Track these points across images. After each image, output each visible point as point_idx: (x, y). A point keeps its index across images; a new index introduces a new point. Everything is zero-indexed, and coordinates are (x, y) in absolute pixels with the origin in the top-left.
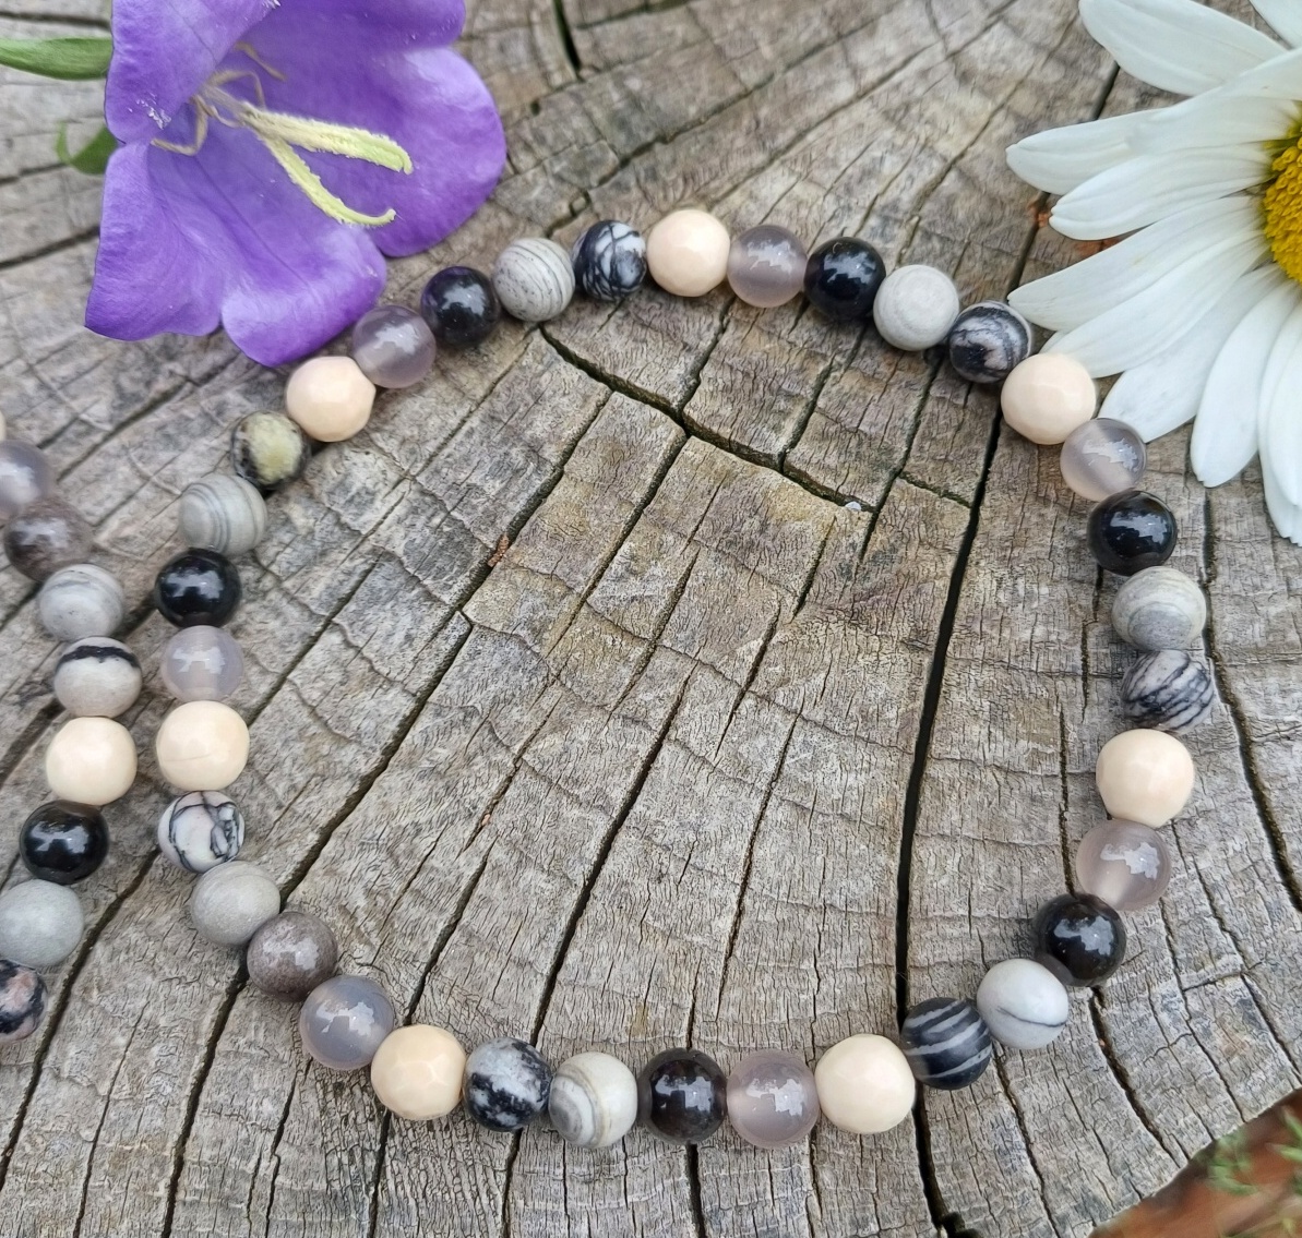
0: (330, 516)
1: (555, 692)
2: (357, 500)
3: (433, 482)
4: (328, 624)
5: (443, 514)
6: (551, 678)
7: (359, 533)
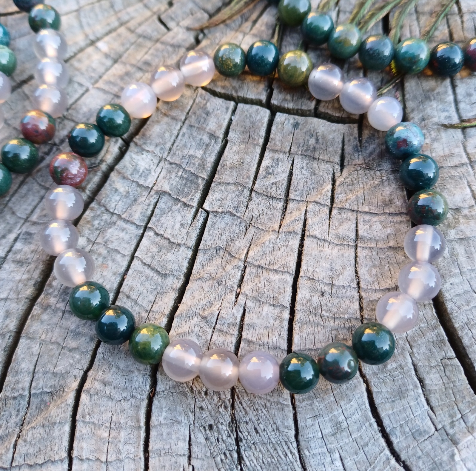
0: (134, 184)
1: (252, 230)
2: (143, 174)
3: (174, 158)
4: (146, 228)
5: (182, 170)
6: (248, 225)
7: (148, 187)
